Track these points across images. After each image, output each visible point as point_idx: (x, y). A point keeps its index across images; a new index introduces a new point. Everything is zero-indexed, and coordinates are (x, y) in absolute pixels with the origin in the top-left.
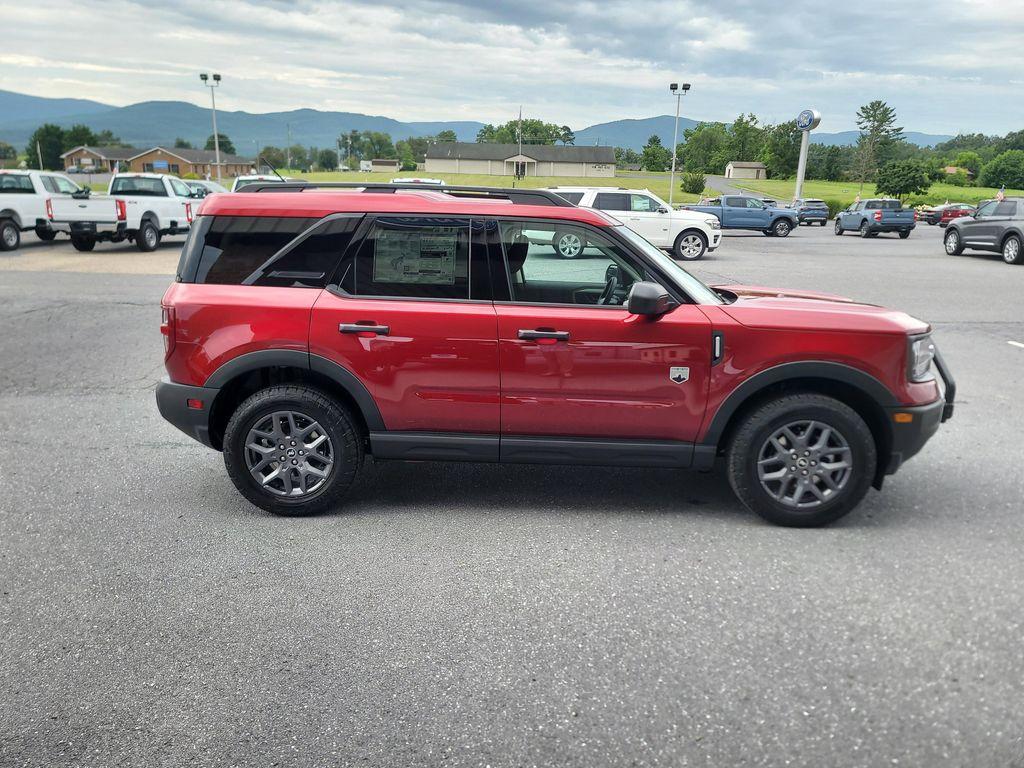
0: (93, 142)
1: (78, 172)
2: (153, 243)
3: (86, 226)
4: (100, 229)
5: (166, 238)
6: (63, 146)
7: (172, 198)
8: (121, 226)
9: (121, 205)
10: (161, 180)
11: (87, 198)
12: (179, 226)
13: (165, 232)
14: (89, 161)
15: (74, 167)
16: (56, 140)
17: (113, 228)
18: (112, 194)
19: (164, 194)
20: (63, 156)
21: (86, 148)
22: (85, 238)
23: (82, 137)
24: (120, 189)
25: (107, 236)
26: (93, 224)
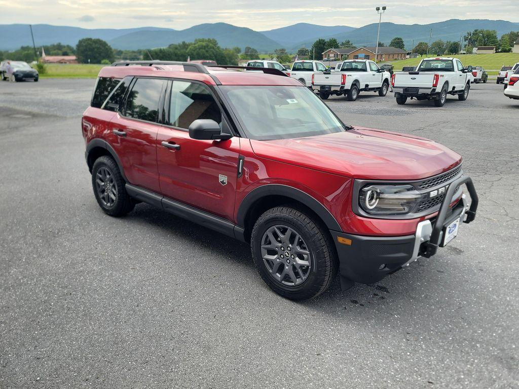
0: (336, 46)
1: (327, 61)
2: (354, 97)
3: (327, 88)
4: (333, 89)
5: (362, 93)
6: (325, 49)
7: (369, 73)
8: (342, 87)
9: (344, 77)
10: (365, 62)
11: (330, 74)
12: (369, 87)
13: (362, 90)
14: (333, 55)
15: (326, 59)
16: (322, 46)
17: (338, 89)
18: (341, 71)
19: (365, 70)
20: (323, 54)
21: (333, 49)
22: (325, 93)
23: (333, 44)
24: (345, 68)
25: (335, 92)
26: (330, 86)
